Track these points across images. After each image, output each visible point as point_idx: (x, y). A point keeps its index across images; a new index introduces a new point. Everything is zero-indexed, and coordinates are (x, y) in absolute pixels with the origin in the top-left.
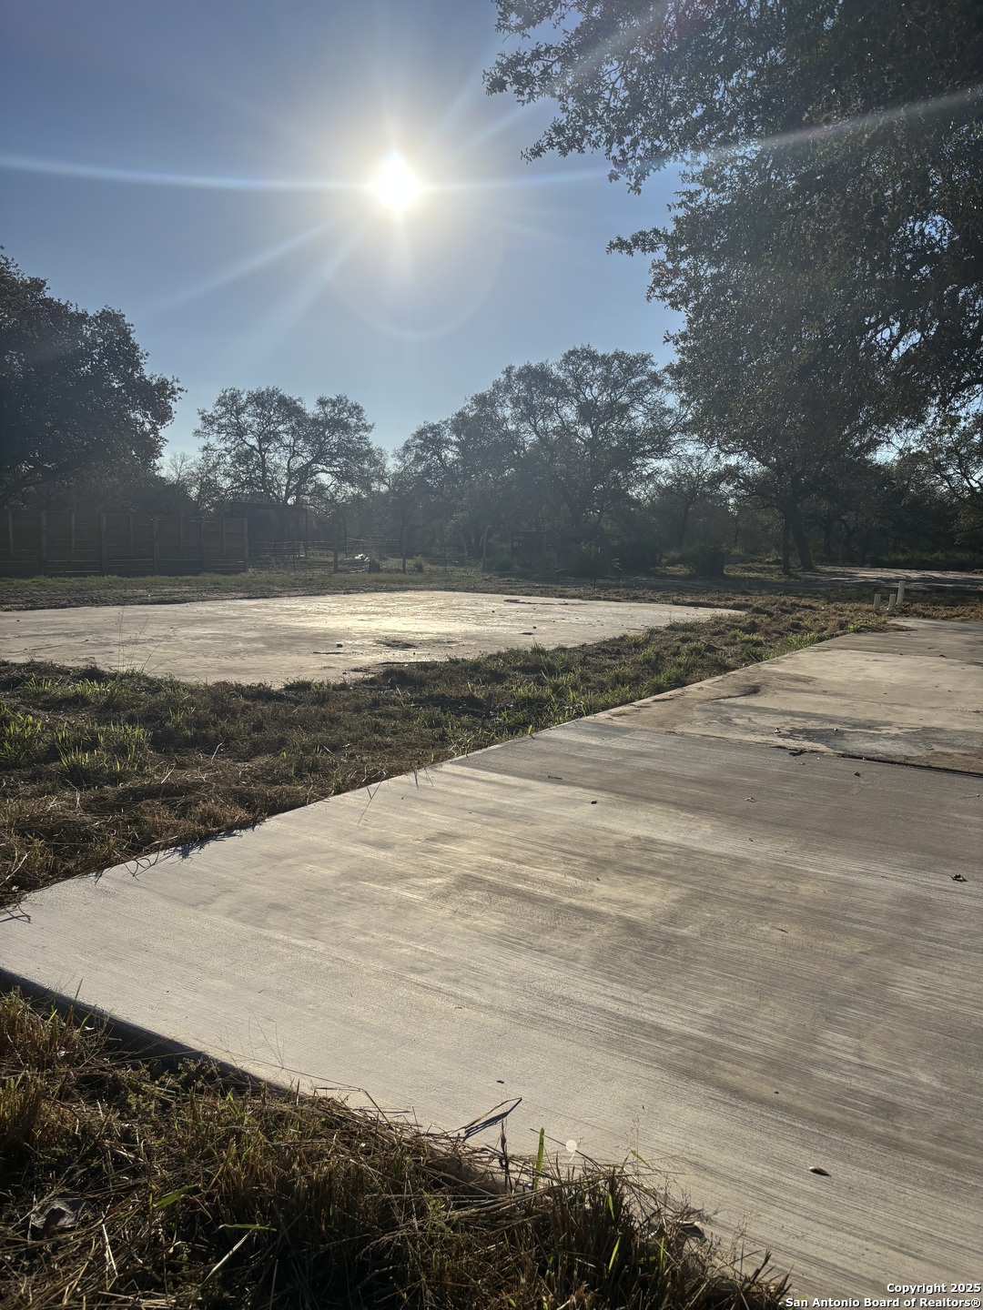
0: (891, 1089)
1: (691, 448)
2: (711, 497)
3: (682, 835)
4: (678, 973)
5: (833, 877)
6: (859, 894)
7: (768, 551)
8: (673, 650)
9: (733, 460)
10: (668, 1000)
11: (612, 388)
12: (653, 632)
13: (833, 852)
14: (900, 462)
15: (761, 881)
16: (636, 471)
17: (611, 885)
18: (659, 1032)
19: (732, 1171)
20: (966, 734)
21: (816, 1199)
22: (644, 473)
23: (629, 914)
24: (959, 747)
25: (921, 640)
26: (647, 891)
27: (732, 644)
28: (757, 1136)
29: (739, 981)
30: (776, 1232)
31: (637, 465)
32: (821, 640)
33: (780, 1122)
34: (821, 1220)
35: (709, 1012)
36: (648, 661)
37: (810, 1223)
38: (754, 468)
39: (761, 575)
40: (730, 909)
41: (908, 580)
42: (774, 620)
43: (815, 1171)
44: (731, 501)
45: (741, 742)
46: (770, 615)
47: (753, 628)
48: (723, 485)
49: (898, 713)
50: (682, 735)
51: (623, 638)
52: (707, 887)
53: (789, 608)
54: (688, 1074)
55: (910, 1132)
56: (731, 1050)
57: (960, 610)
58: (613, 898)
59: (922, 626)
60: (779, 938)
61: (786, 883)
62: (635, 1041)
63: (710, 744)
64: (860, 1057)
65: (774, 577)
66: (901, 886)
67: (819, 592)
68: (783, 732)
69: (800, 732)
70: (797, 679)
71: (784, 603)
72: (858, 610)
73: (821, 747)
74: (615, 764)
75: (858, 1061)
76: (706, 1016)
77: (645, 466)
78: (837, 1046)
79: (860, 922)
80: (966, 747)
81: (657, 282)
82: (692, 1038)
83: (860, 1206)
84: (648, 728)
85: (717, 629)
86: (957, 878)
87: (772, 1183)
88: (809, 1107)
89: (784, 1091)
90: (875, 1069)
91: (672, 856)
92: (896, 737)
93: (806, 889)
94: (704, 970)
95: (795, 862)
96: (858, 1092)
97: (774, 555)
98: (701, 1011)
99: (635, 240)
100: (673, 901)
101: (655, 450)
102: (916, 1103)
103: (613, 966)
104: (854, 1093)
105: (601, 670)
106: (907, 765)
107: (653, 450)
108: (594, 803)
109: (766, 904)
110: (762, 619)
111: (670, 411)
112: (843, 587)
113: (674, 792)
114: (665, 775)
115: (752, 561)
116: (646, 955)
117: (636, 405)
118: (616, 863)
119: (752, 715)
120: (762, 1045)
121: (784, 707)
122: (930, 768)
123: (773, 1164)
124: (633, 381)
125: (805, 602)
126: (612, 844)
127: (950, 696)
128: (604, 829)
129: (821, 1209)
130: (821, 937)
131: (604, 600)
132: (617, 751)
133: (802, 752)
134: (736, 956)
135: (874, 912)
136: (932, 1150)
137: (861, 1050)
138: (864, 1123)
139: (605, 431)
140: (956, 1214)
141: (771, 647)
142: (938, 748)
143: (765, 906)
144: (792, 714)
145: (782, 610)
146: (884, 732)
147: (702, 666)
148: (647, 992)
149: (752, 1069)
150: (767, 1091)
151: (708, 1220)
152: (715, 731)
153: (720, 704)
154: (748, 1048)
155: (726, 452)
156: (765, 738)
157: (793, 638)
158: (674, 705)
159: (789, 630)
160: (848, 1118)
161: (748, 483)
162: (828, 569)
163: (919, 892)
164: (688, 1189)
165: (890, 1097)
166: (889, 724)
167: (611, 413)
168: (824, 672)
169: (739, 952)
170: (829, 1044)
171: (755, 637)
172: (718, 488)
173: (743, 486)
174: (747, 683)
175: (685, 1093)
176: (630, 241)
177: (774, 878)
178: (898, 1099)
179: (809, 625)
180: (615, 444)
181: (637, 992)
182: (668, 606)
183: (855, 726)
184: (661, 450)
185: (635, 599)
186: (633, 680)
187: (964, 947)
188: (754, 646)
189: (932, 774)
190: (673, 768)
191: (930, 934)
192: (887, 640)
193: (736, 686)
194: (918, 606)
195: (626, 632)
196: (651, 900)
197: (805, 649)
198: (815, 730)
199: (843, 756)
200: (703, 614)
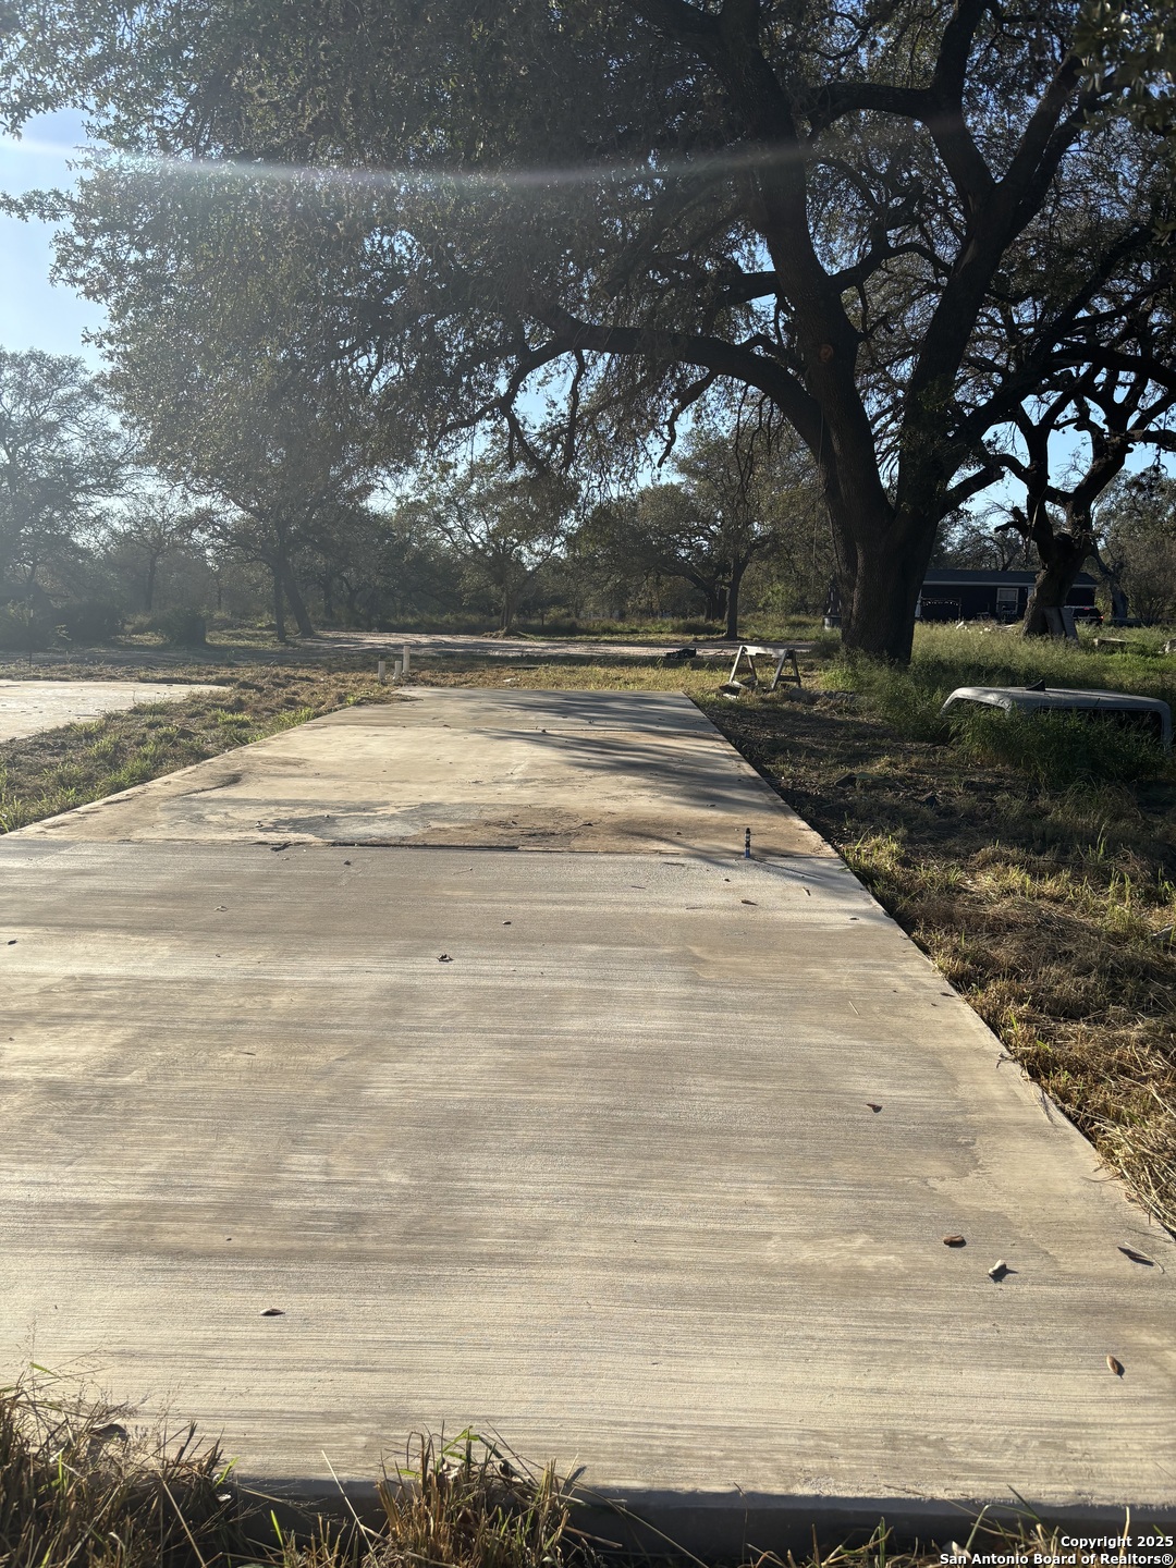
0: (357, 1199)
1: (150, 484)
2: (183, 548)
3: (132, 964)
4: (115, 1131)
5: (312, 982)
6: (340, 995)
7: (259, 614)
8: (137, 738)
9: (205, 502)
10: (98, 1168)
11: (31, 398)
12: (110, 717)
13: (314, 953)
14: (398, 512)
15: (226, 1002)
16: (78, 512)
17: (30, 1043)
18: (83, 1209)
19: (166, 1345)
20: (465, 806)
21: (266, 1344)
22: (90, 514)
23: (56, 1074)
24: (455, 820)
25: (426, 710)
26: (80, 1041)
27: (213, 727)
28: (201, 1295)
29: (192, 1123)
30: (216, 1398)
31: (79, 503)
32: (318, 715)
33: (229, 1272)
34: (270, 1366)
35: (152, 1169)
36: (103, 755)
37: (256, 1374)
38: (233, 514)
39: (253, 644)
40: (187, 1041)
41: (418, 646)
42: (266, 695)
43: (268, 1314)
44: (209, 552)
45: (213, 843)
46: (260, 689)
47: (239, 706)
48: (195, 533)
49: (396, 790)
50: (140, 842)
51: (68, 728)
52: (161, 1020)
53: (283, 681)
54: (120, 1250)
55: (375, 1239)
56: (176, 1206)
57: (468, 675)
58: (31, 1058)
59: (427, 695)
60: (244, 1063)
61: (257, 998)
62: (51, 1230)
63: (175, 850)
64: (327, 1174)
65: (268, 646)
66: (387, 977)
67: (319, 661)
68: (266, 825)
69: (286, 823)
70: (286, 763)
71: (277, 675)
72: (362, 680)
73: (309, 837)
74: (47, 889)
75: (325, 1178)
76: (147, 1175)
77: (89, 505)
78: (303, 1169)
79: (338, 1026)
80: (463, 820)
81: (63, 260)
82: (127, 1205)
83: (314, 1335)
84: (94, 838)
85: (194, 709)
86: (443, 958)
87: (214, 1344)
88: (267, 1244)
89: (238, 1235)
90: (343, 1183)
91: (116, 992)
92: (393, 817)
93: (279, 1001)
94: (149, 1120)
95: (269, 973)
96: (322, 1212)
97: (267, 619)
98: (142, 1170)
99: (29, 202)
100: (114, 1046)
101: (102, 485)
102: (384, 1206)
103: (25, 1144)
104: (317, 1214)
105: (36, 771)
106: (402, 846)
107: (99, 485)
108: (11, 943)
109: (230, 1027)
110: (250, 695)
111: (116, 436)
112: (348, 655)
113: (124, 913)
114: (114, 894)
115: (242, 626)
116: (73, 1119)
117: (68, 424)
118: (38, 1014)
119: (229, 809)
120: (216, 1190)
121: (269, 796)
122: (425, 846)
123: (217, 1322)
124: (61, 392)
125: (302, 673)
126: (36, 991)
127: (451, 768)
128: (25, 974)
129: (272, 1353)
130: (293, 1052)
131: (45, 679)
132: (49, 873)
133: (286, 845)
134: (191, 1095)
135: (354, 1013)
136: (396, 1250)
137: (328, 1165)
138: (326, 1244)
139: (27, 456)
140: (415, 1310)
141: (260, 728)
142: (435, 825)
143: (228, 1031)
144: (277, 803)
145: (273, 684)
146: (380, 813)
147: (174, 756)
148: (70, 1164)
149: (202, 1221)
150: (218, 1241)
151: (133, 1413)
152: (182, 833)
153: (191, 800)
154: (199, 1199)
155: (195, 492)
156: (243, 835)
157: (286, 715)
158: (131, 806)
159: (282, 707)
160: (309, 1243)
161: (224, 531)
162: (330, 635)
163: (405, 981)
164: (110, 1385)
165: (355, 1207)
166: (386, 804)
167: (34, 432)
168: (318, 752)
169: (194, 1090)
170: (294, 1168)
171: (240, 717)
172: (190, 537)
173: (220, 535)
174: (225, 772)
175: (113, 1273)
176: (20, 201)
177: (244, 995)
178: (364, 1207)
179: (306, 700)
180: (44, 474)
181: (57, 1168)
182: (133, 684)
183: (349, 810)
184: (111, 485)
185: (89, 677)
186: (84, 780)
187: (445, 1030)
188: (239, 727)
189: (427, 852)
190: (125, 885)
191: (414, 1023)
192: (390, 712)
193: (212, 777)
194: (426, 674)
195: (74, 719)
196: (86, 1050)
197: (297, 728)
198: (304, 819)
199: (334, 844)
200: (178, 693)
